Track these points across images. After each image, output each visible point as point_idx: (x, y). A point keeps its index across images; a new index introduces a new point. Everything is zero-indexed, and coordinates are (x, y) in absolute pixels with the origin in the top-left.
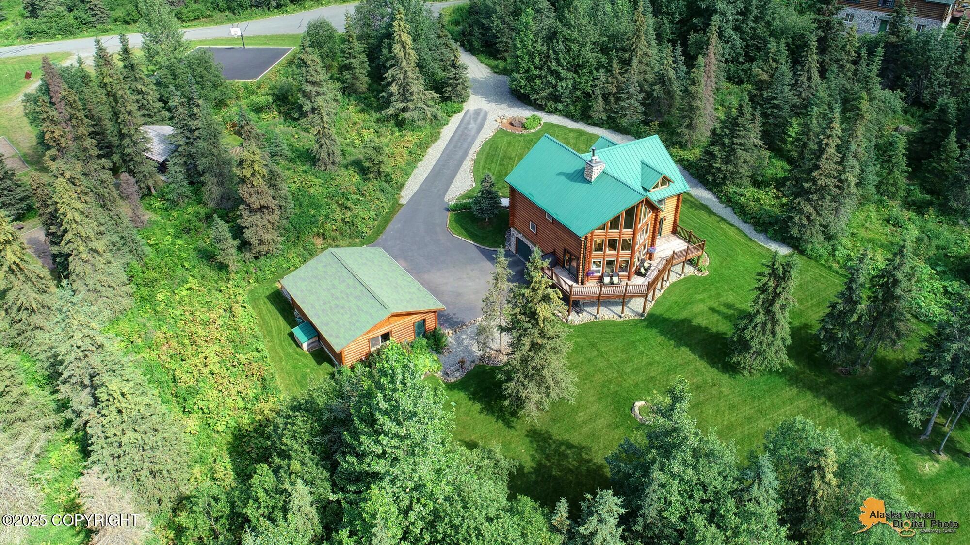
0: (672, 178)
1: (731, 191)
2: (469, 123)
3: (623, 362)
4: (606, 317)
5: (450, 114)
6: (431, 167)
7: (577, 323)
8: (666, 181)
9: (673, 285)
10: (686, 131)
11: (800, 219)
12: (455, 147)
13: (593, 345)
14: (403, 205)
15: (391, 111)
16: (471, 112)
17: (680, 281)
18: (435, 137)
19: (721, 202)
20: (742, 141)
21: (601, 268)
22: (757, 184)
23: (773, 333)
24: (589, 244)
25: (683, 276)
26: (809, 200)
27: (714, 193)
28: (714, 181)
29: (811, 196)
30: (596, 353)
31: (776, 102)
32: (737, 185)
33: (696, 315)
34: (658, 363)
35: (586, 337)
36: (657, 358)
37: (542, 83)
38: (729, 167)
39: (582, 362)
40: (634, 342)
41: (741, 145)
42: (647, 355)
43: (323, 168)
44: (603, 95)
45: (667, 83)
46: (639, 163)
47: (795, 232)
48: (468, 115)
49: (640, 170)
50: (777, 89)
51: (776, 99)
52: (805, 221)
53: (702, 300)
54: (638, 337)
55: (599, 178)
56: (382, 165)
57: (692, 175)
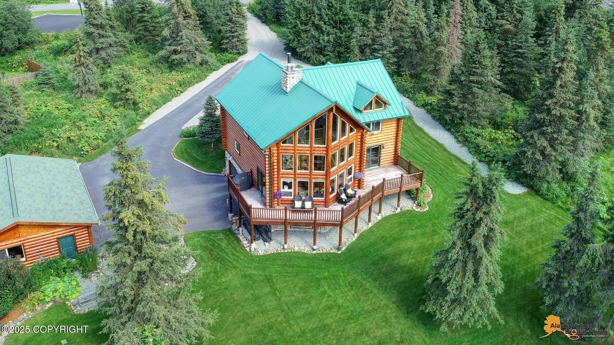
0: (391, 101)
1: (468, 131)
2: (238, 69)
3: (297, 303)
4: (296, 249)
5: (223, 63)
6: (185, 101)
7: (261, 253)
8: (380, 102)
9: (385, 219)
10: (431, 77)
11: (533, 153)
12: (215, 87)
13: (269, 280)
14: (140, 130)
15: (162, 53)
16: (244, 63)
17: (394, 215)
18: (200, 79)
19: (459, 142)
20: (480, 79)
21: (292, 190)
22: (497, 126)
23: (476, 275)
24: (275, 159)
25: (399, 210)
26: (543, 133)
27: (452, 133)
28: (452, 121)
29: (545, 128)
30: (268, 289)
31: (519, 51)
32: (475, 125)
33: (401, 253)
34: (339, 307)
35: (264, 269)
36: (340, 301)
37: (307, 37)
38: (466, 105)
39: (247, 300)
40: (319, 280)
41: (477, 82)
42: (329, 296)
43: (79, 95)
44: (360, 47)
45: (419, 36)
46: (355, 84)
47: (528, 169)
48: (240, 65)
49: (354, 91)
50: (521, 38)
51: (520, 47)
52: (539, 157)
53: (414, 237)
54: (326, 274)
55: (295, 88)
56: (129, 93)
57: (434, 117)
